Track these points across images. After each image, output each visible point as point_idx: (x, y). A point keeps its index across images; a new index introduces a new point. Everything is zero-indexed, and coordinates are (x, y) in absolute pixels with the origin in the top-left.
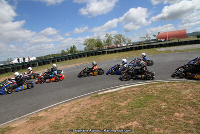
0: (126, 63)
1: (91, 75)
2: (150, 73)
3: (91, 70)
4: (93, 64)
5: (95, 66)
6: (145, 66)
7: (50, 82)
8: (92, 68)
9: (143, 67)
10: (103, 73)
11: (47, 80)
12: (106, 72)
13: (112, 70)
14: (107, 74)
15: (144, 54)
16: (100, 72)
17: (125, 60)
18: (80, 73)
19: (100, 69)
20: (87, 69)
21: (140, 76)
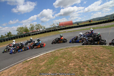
0: (82, 35)
2: (103, 40)
4: (61, 36)
7: (37, 48)
8: (60, 38)
10: (66, 42)
13: (73, 40)
14: (70, 42)
15: (92, 29)
17: (81, 33)
20: (57, 39)
21: (96, 43)
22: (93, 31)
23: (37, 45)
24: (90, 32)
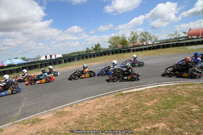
1: (82, 78)
2: (135, 74)
3: (82, 73)
4: (84, 67)
5: (86, 68)
6: (130, 68)
7: (41, 83)
8: (83, 71)
9: (129, 69)
10: (94, 76)
11: (38, 82)
12: (96, 74)
14: (98, 76)
15: (135, 56)
16: (92, 74)
17: (115, 62)
18: (71, 75)
19: (91, 72)
20: (78, 71)
21: (126, 78)
22: (136, 58)
23: (41, 79)
24: (133, 59)
